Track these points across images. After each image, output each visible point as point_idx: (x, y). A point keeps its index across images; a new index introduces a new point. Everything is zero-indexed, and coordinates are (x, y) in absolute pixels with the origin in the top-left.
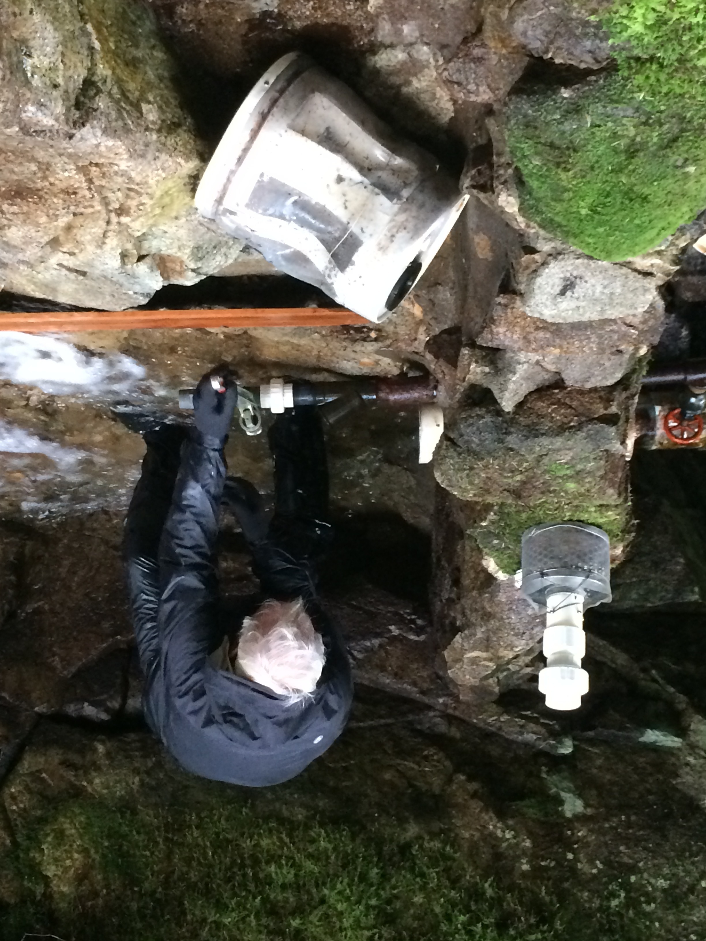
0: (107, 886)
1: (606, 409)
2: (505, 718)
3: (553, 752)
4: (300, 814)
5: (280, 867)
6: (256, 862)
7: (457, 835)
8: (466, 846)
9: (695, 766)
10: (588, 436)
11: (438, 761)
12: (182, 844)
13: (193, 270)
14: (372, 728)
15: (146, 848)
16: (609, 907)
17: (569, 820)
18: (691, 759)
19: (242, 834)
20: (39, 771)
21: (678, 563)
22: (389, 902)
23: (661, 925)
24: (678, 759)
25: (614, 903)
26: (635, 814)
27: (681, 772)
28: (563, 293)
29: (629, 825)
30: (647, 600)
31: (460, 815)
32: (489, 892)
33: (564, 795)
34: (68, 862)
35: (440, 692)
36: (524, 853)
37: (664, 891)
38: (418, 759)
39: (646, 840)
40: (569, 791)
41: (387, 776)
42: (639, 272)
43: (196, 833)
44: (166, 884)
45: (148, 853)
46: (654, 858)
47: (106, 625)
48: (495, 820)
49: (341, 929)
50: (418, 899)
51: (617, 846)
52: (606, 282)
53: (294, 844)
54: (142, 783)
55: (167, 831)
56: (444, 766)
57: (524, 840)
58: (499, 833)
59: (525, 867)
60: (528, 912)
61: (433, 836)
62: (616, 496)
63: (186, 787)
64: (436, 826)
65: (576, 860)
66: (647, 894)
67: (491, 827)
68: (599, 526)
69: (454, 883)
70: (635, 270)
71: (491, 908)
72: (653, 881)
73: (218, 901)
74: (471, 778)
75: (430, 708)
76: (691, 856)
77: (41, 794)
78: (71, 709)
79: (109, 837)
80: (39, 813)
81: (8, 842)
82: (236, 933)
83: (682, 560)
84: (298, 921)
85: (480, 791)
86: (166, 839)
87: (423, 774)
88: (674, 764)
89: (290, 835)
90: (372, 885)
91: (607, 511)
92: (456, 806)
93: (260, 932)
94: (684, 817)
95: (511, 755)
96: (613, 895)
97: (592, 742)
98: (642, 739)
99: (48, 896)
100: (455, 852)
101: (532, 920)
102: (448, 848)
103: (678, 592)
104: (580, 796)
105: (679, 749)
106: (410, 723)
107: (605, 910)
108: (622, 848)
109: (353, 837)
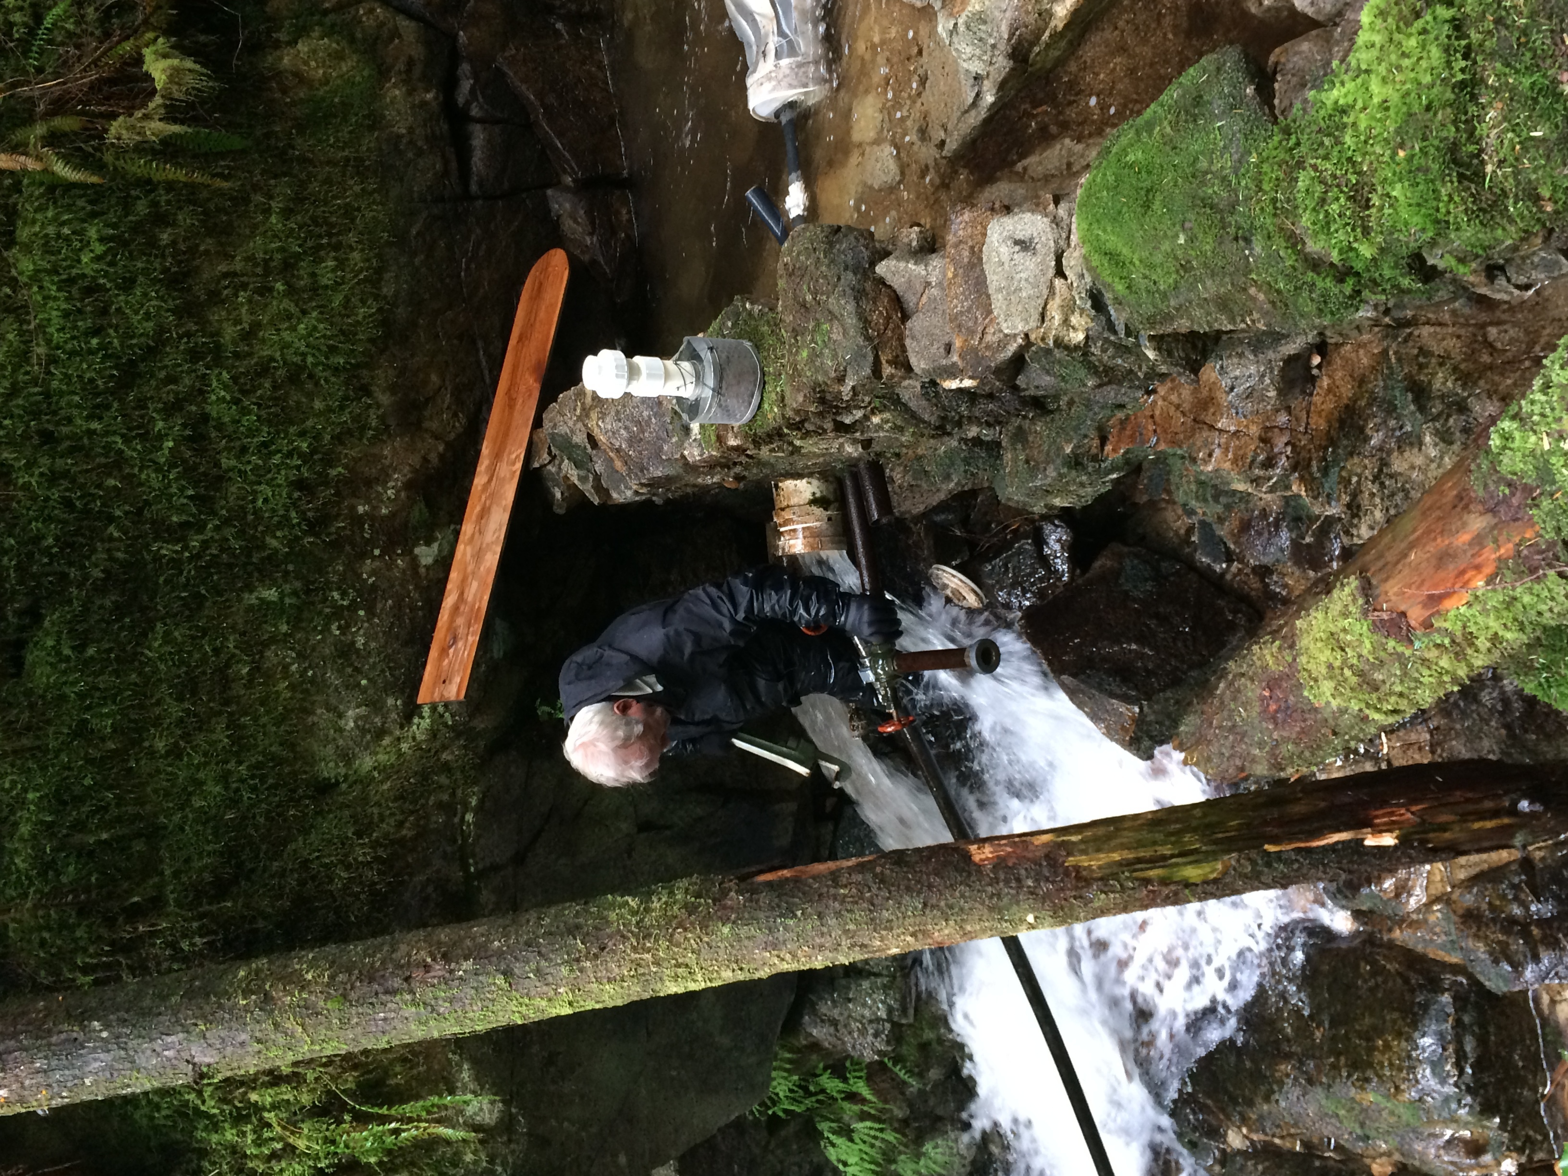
0: (293, 104)
1: (887, 363)
4: (388, 290)
5: (334, 270)
6: (337, 247)
7: (385, 442)
8: (375, 450)
10: (860, 348)
12: (344, 175)
14: (478, 363)
15: (337, 140)
16: (331, 590)
17: (411, 552)
19: (361, 233)
20: (400, 36)
22: (311, 376)
23: (319, 642)
25: (336, 595)
28: (1017, 242)
31: (405, 445)
32: (333, 472)
33: (435, 546)
34: (313, 64)
36: (375, 508)
37: (353, 643)
38: (454, 407)
40: (440, 551)
41: (434, 378)
42: (1044, 308)
43: (358, 188)
44: (304, 160)
45: (332, 141)
46: (384, 633)
47: (551, 99)
48: (404, 479)
49: (278, 330)
50: (318, 405)
51: (391, 597)
52: (1032, 280)
53: (358, 283)
54: (399, 137)
55: (355, 159)
57: (387, 507)
58: (391, 484)
59: (361, 509)
60: (317, 510)
61: (382, 419)
63: (401, 180)
64: (392, 422)
65: (374, 558)
66: (348, 626)
67: (396, 476)
69: (338, 439)
71: (319, 474)
72: (362, 632)
73: (291, 211)
74: (441, 457)
76: (390, 668)
77: (377, 38)
78: (465, 68)
79: (342, 103)
80: (359, 35)
81: (327, 5)
82: (262, 229)
84: (281, 288)
85: (431, 466)
86: (347, 160)
87: (439, 412)
89: (366, 280)
90: (327, 358)
91: (778, 406)
92: (413, 441)
93: (265, 253)
96: (344, 594)
99: (277, 45)
100: (368, 440)
101: (310, 514)
102: (371, 432)
104: (436, 561)
105: (491, 657)
107: (328, 586)
108: (390, 602)
109: (371, 341)
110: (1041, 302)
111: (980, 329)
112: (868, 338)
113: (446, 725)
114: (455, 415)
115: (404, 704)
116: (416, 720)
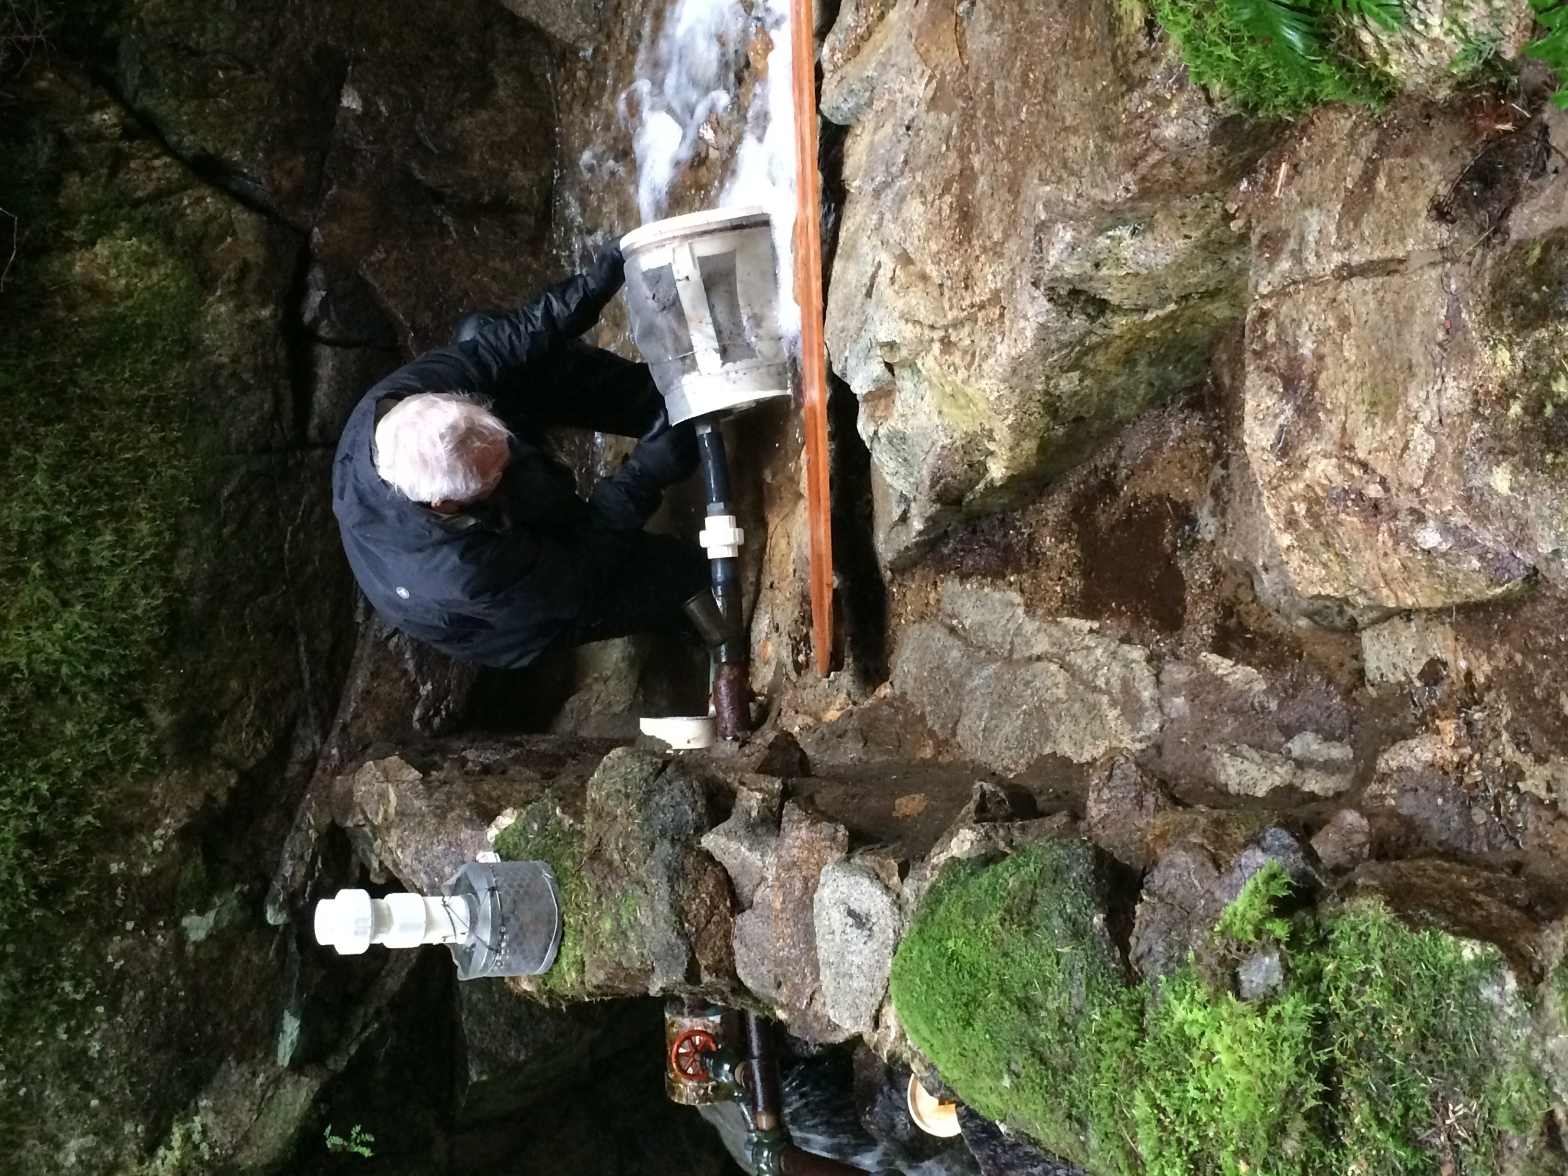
0: (82, 323)
1: (706, 968)
2: (313, 835)
3: (269, 898)
4: (181, 572)
5: (111, 547)
6: (118, 515)
7: (156, 777)
8: (142, 788)
9: (254, 1084)
10: (671, 947)
11: (255, 749)
12: (140, 419)
13: (876, 433)
14: (297, 663)
15: (135, 373)
16: (62, 980)
17: (177, 923)
18: (261, 1079)
19: (154, 497)
20: (234, 234)
21: (518, 1051)
22: (65, 690)
23: (39, 1049)
24: (261, 1063)
25: (68, 986)
26: (187, 1009)
27: (244, 1067)
28: (851, 913)
29: (172, 1000)
30: (470, 1012)
31: (183, 780)
32: (80, 822)
33: (211, 915)
34: (113, 272)
35: (345, 750)
36: (132, 866)
37: (85, 1051)
38: (257, 722)
39: (152, 1023)
40: (216, 922)
41: (234, 684)
42: (878, 1011)
43: (155, 437)
44: (87, 400)
45: (127, 375)
46: (128, 1035)
47: (426, 318)
48: (179, 826)
49: (28, 628)
50: (70, 729)
51: (144, 987)
52: (865, 968)
53: (141, 564)
54: (220, 367)
55: (156, 399)
56: (248, 757)
57: (150, 864)
58: (159, 832)
59: (114, 868)
60: (53, 872)
61: (156, 747)
62: (595, 982)
63: (216, 423)
64: (168, 749)
65: (125, 934)
66: (80, 1027)
67: (167, 821)
68: (557, 960)
69: (92, 775)
70: (881, 1006)
71: (60, 824)
72: (97, 1036)
73: (64, 467)
74: (233, 793)
75: (325, 737)
76: (131, 1084)
77: (203, 237)
78: (317, 274)
79: (148, 325)
80: (179, 233)
81: (140, 194)
82: (22, 492)
83: (522, 1057)
84: (38, 572)
85: (216, 806)
86: (146, 399)
87: (237, 731)
88: (254, 1057)
89: (154, 558)
90: (88, 667)
91: (577, 971)
92: (196, 774)
93: (23, 523)
94: (184, 1074)
95: (265, 843)
96: (78, 984)
97: (282, 949)
98: (287, 1014)
99: (68, 246)
100: (133, 775)
101: (42, 879)
102: (138, 766)
103: (483, 1055)
104: (210, 937)
105: (274, 1063)
106: (305, 712)
107: (58, 973)
108: (141, 993)
109: (152, 642)
110: (875, 1002)
112: (683, 935)
113: (200, 1161)
114: (258, 734)
115: (147, 1130)
116: (161, 1152)
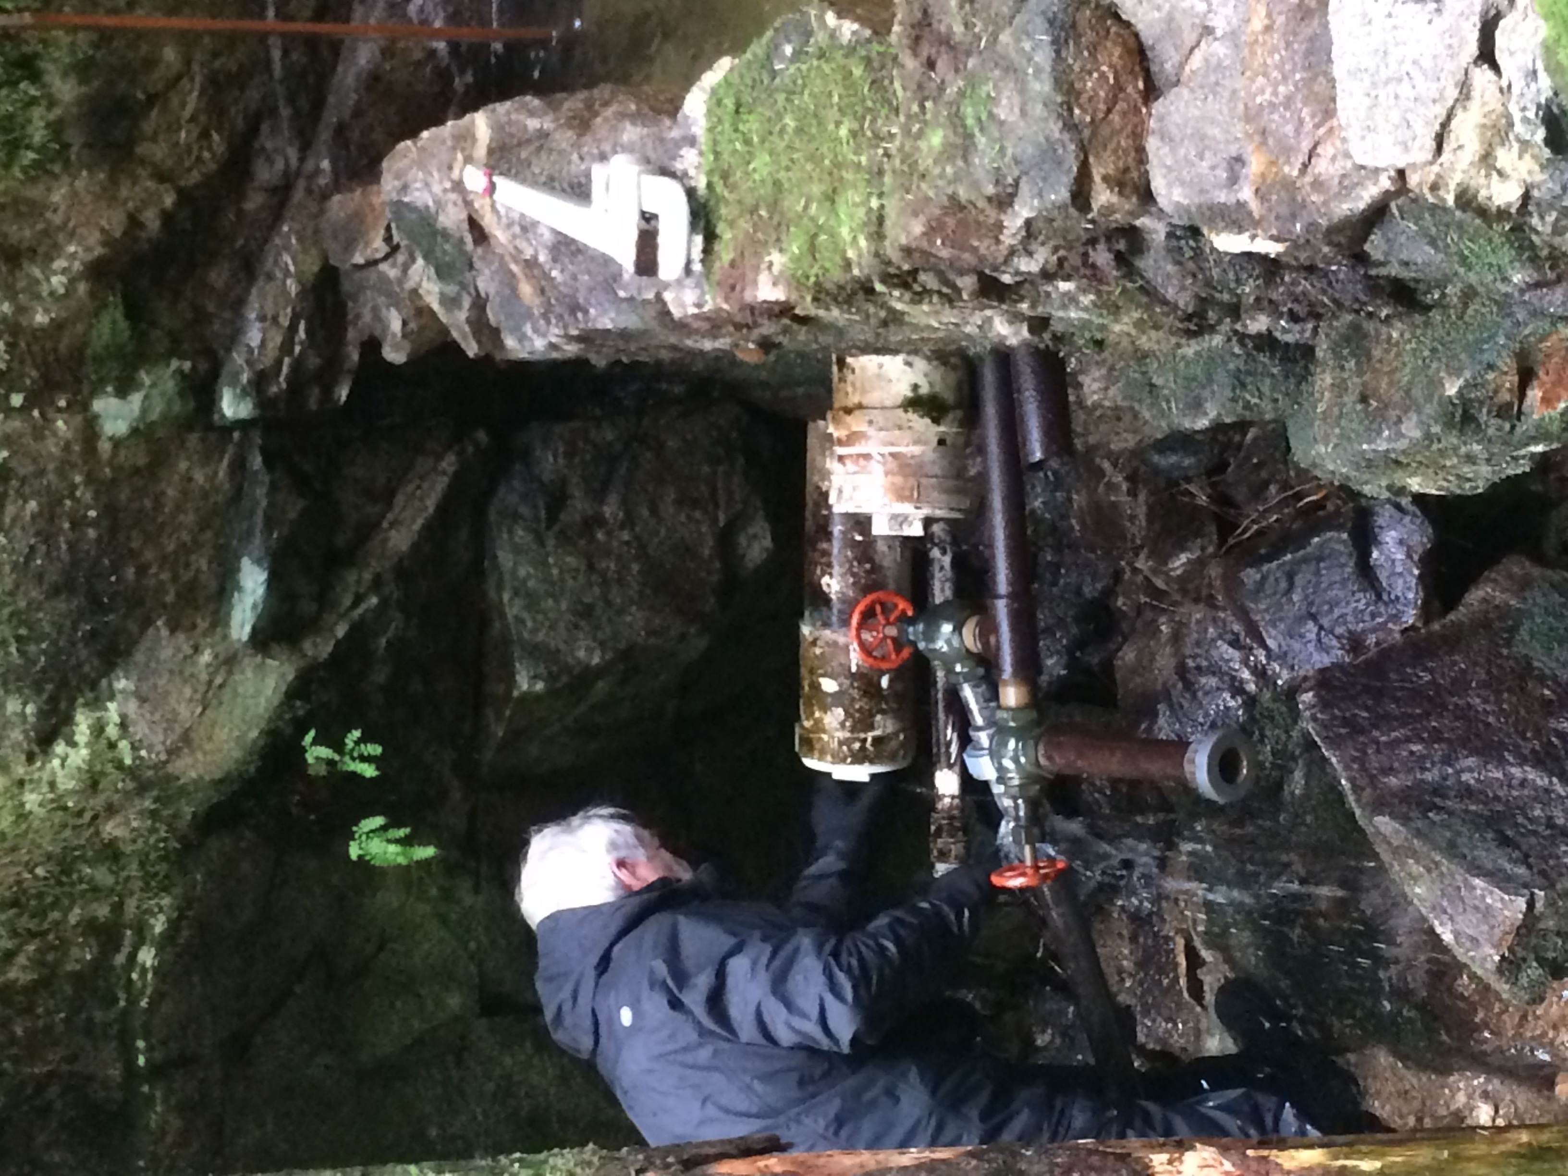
2: (292, 287)
3: (223, 379)
7: (55, 177)
8: (34, 192)
9: (195, 664)
10: (1052, 144)
11: (199, 159)
17: (85, 407)
18: (206, 657)
21: (590, 650)
24: (205, 634)
26: (99, 539)
27: (181, 637)
29: (78, 523)
30: (516, 593)
31: (97, 188)
33: (136, 399)
35: (341, 164)
36: (21, 310)
38: (203, 118)
39: (48, 553)
40: (144, 411)
41: (169, 54)
42: (1445, 125)
46: (15, 566)
48: (89, 257)
51: (36, 494)
52: (1427, 63)
56: (189, 170)
57: (46, 311)
58: (59, 264)
61: (56, 128)
62: (903, 241)
64: (75, 138)
65: (9, 411)
67: (72, 249)
70: (1449, 117)
74: (167, 218)
75: (305, 147)
76: (19, 639)
83: (596, 660)
85: (144, 235)
87: (173, 127)
88: (194, 626)
91: (870, 237)
92: (113, 181)
94: (93, 635)
95: (211, 307)
97: (239, 466)
98: (246, 563)
100: (24, 170)
102: (31, 155)
103: (535, 652)
104: (135, 431)
105: (225, 637)
106: (273, 112)
108: (33, 505)
110: (1440, 111)
111: (1306, 145)
112: (1071, 126)
113: (119, 765)
114: (205, 135)
115: (42, 714)
116: (60, 748)
